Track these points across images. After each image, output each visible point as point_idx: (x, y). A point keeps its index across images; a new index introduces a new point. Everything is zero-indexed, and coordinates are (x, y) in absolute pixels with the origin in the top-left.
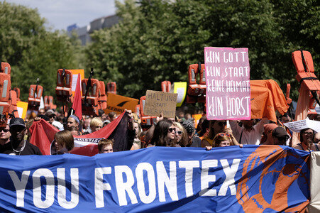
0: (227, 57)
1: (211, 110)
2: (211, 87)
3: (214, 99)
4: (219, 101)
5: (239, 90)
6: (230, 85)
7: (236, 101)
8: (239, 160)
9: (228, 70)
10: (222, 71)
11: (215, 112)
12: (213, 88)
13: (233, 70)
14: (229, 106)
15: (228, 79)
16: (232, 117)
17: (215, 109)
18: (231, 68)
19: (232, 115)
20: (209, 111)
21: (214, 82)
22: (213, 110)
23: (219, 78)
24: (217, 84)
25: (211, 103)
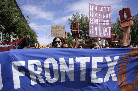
0: (100, 9)
1: (91, 32)
2: (92, 22)
3: (93, 27)
4: (96, 28)
5: (106, 24)
6: (101, 21)
7: (104, 29)
8: (119, 57)
9: (101, 15)
10: (98, 15)
11: (93, 33)
12: (93, 22)
13: (103, 15)
14: (100, 31)
15: (101, 19)
16: (102, 36)
17: (93, 32)
18: (102, 14)
19: (101, 35)
20: (90, 33)
21: (93, 20)
22: (92, 33)
23: (96, 18)
24: (95, 20)
25: (91, 29)
